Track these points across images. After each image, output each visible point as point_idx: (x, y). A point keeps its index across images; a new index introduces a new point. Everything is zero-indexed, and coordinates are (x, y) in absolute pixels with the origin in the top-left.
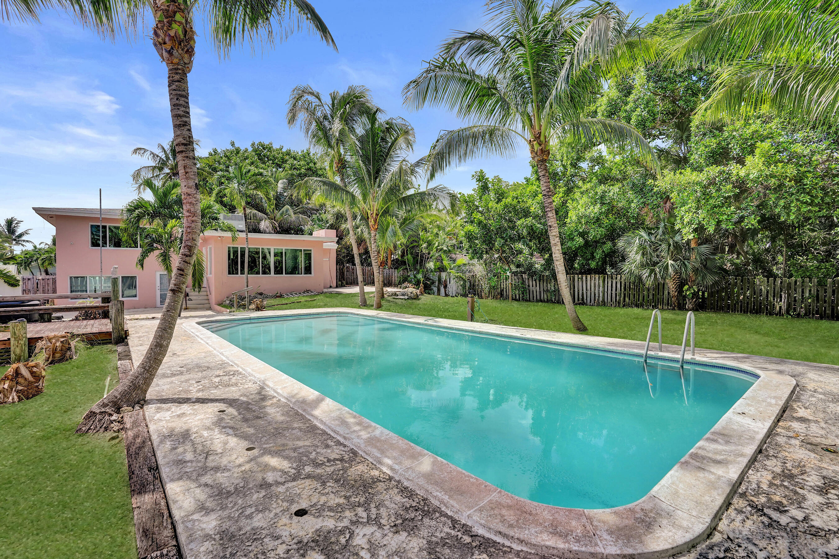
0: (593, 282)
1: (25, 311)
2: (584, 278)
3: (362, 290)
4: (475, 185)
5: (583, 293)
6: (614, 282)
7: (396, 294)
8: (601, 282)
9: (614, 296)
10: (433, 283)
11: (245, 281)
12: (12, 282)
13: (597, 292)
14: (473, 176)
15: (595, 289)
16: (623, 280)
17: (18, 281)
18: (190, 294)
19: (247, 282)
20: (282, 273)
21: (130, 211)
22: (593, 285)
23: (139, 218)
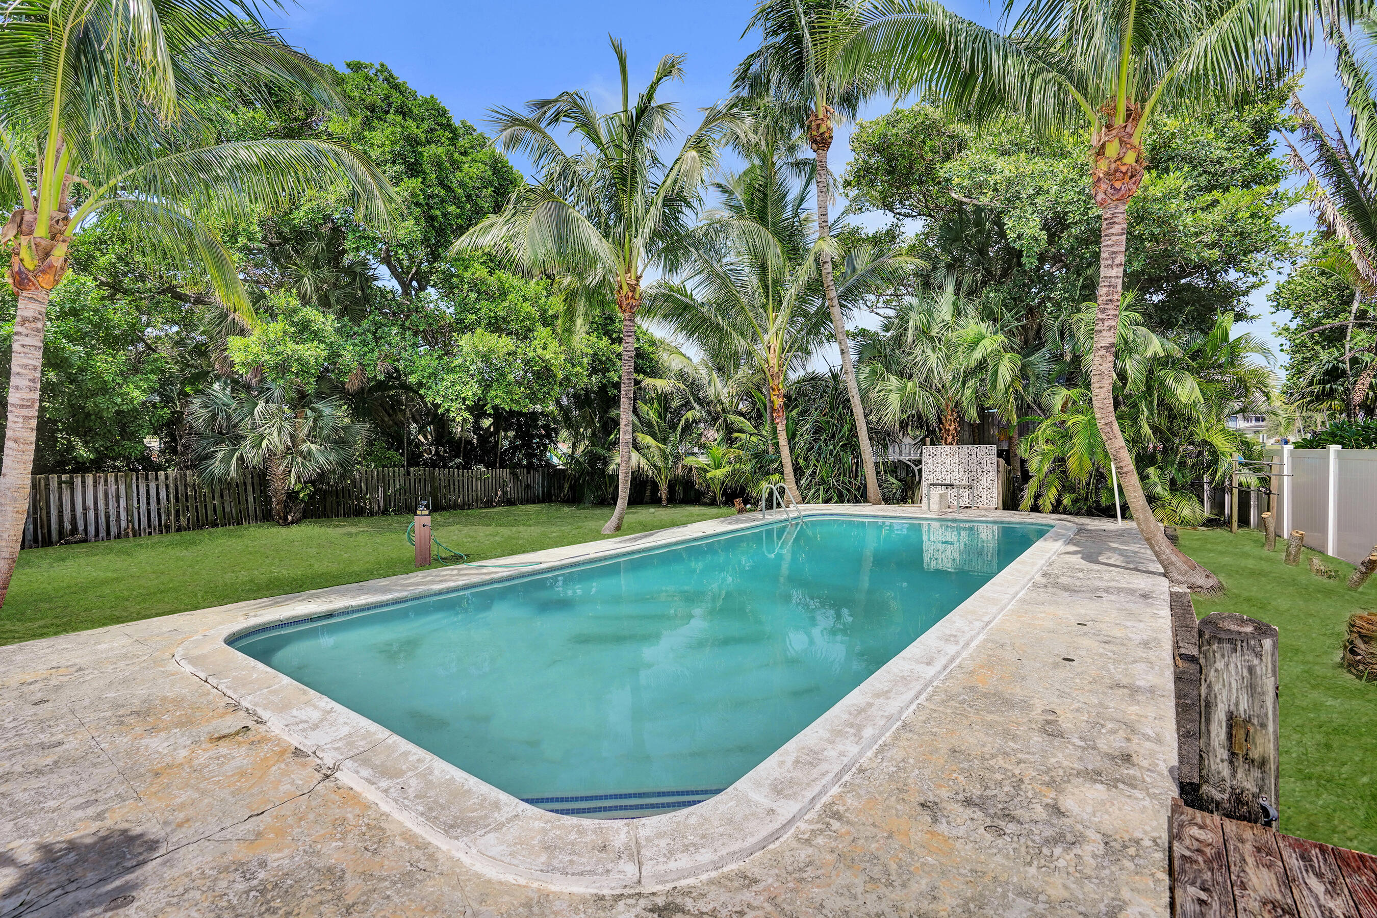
0: (101, 488)
2: (78, 480)
5: (74, 517)
6: (153, 486)
8: (122, 488)
9: (154, 515)
13: (112, 511)
15: (107, 504)
16: (171, 481)
22: (101, 495)
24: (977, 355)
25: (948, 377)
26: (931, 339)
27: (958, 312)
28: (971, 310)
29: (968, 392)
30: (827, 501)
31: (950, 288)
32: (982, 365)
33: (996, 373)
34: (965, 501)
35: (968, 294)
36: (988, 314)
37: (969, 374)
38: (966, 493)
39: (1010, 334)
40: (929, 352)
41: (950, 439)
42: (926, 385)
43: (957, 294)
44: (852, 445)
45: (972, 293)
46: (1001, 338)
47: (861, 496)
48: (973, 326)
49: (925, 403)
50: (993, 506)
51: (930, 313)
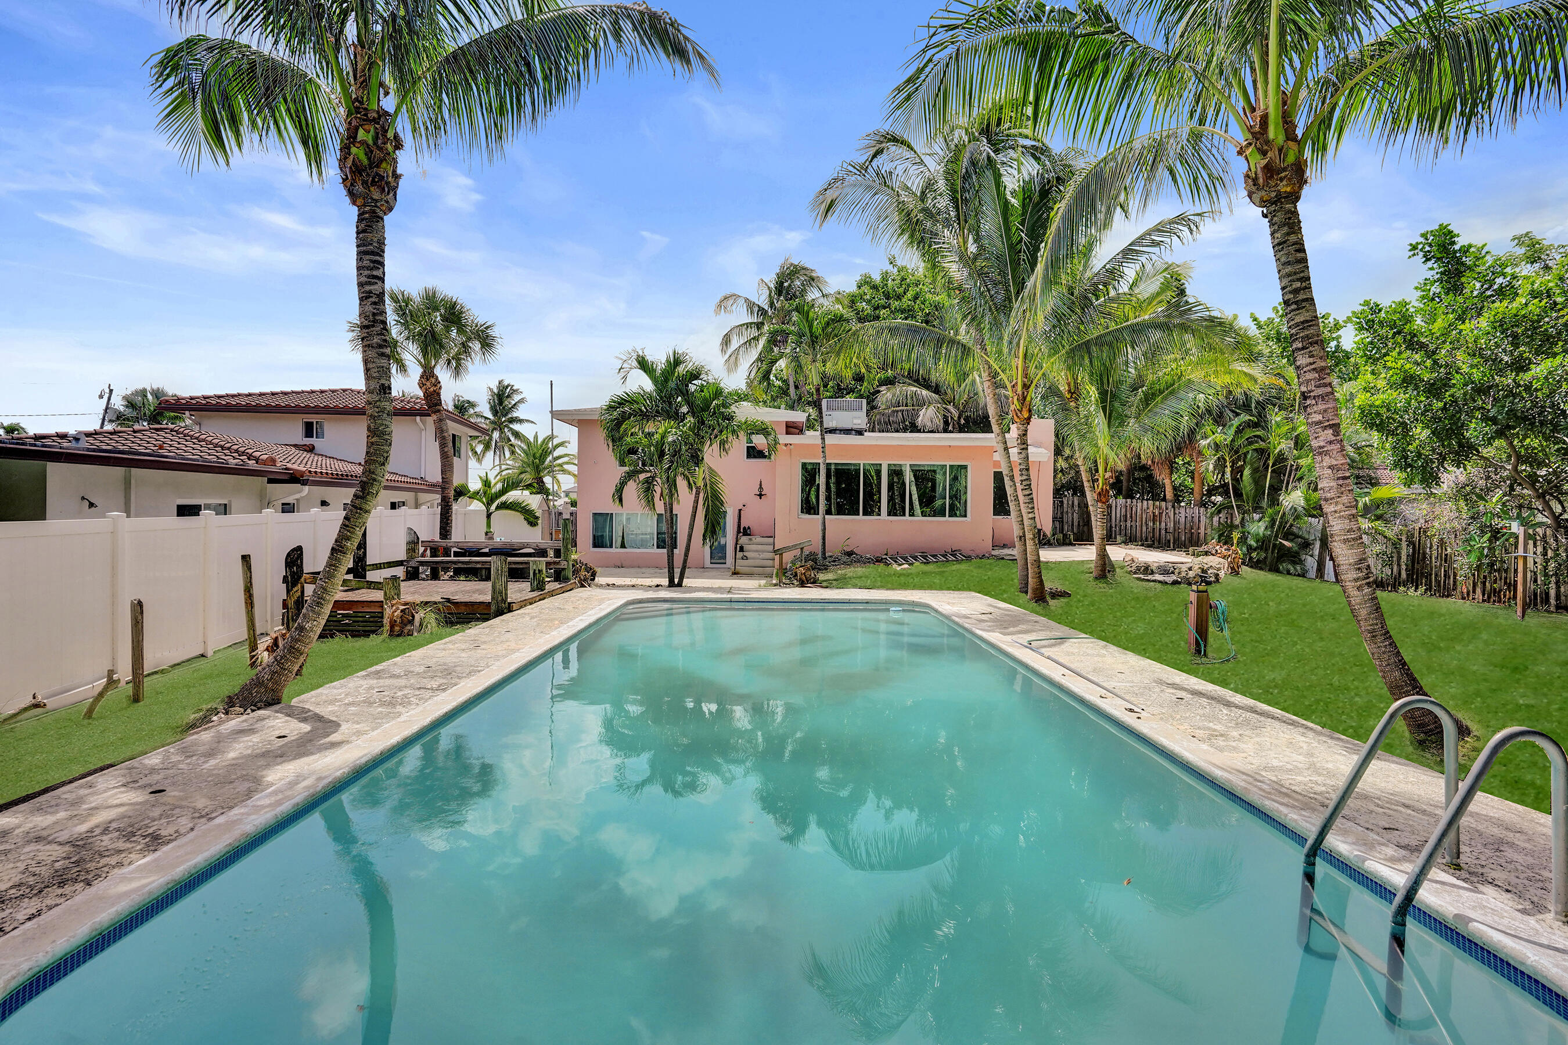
1: (462, 563)
3: (1103, 556)
4: (1425, 271)
7: (1147, 569)
10: (1306, 545)
11: (820, 528)
12: (532, 519)
14: (1414, 247)
17: (537, 518)
18: (746, 547)
19: (824, 530)
20: (904, 515)
21: (611, 408)
23: (624, 417)
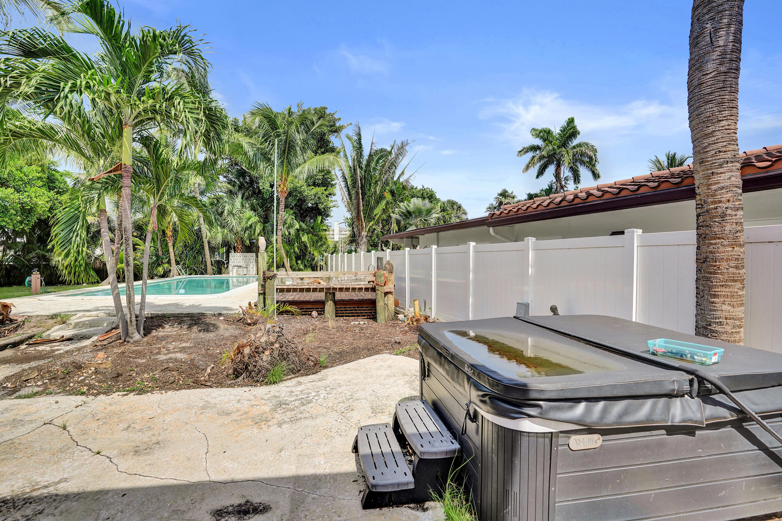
24: (250, 223)
25: (239, 229)
26: (233, 214)
27: (243, 206)
28: (247, 205)
29: (246, 235)
30: (190, 274)
31: (240, 196)
32: (251, 226)
33: (255, 229)
34: (245, 273)
35: (246, 199)
36: (253, 209)
37: (247, 229)
38: (245, 269)
39: (260, 216)
40: (233, 220)
41: (239, 251)
42: (231, 230)
43: (242, 198)
44: (201, 251)
45: (247, 199)
46: (257, 218)
47: (204, 272)
48: (249, 213)
49: (231, 237)
50: (254, 274)
51: (233, 205)
